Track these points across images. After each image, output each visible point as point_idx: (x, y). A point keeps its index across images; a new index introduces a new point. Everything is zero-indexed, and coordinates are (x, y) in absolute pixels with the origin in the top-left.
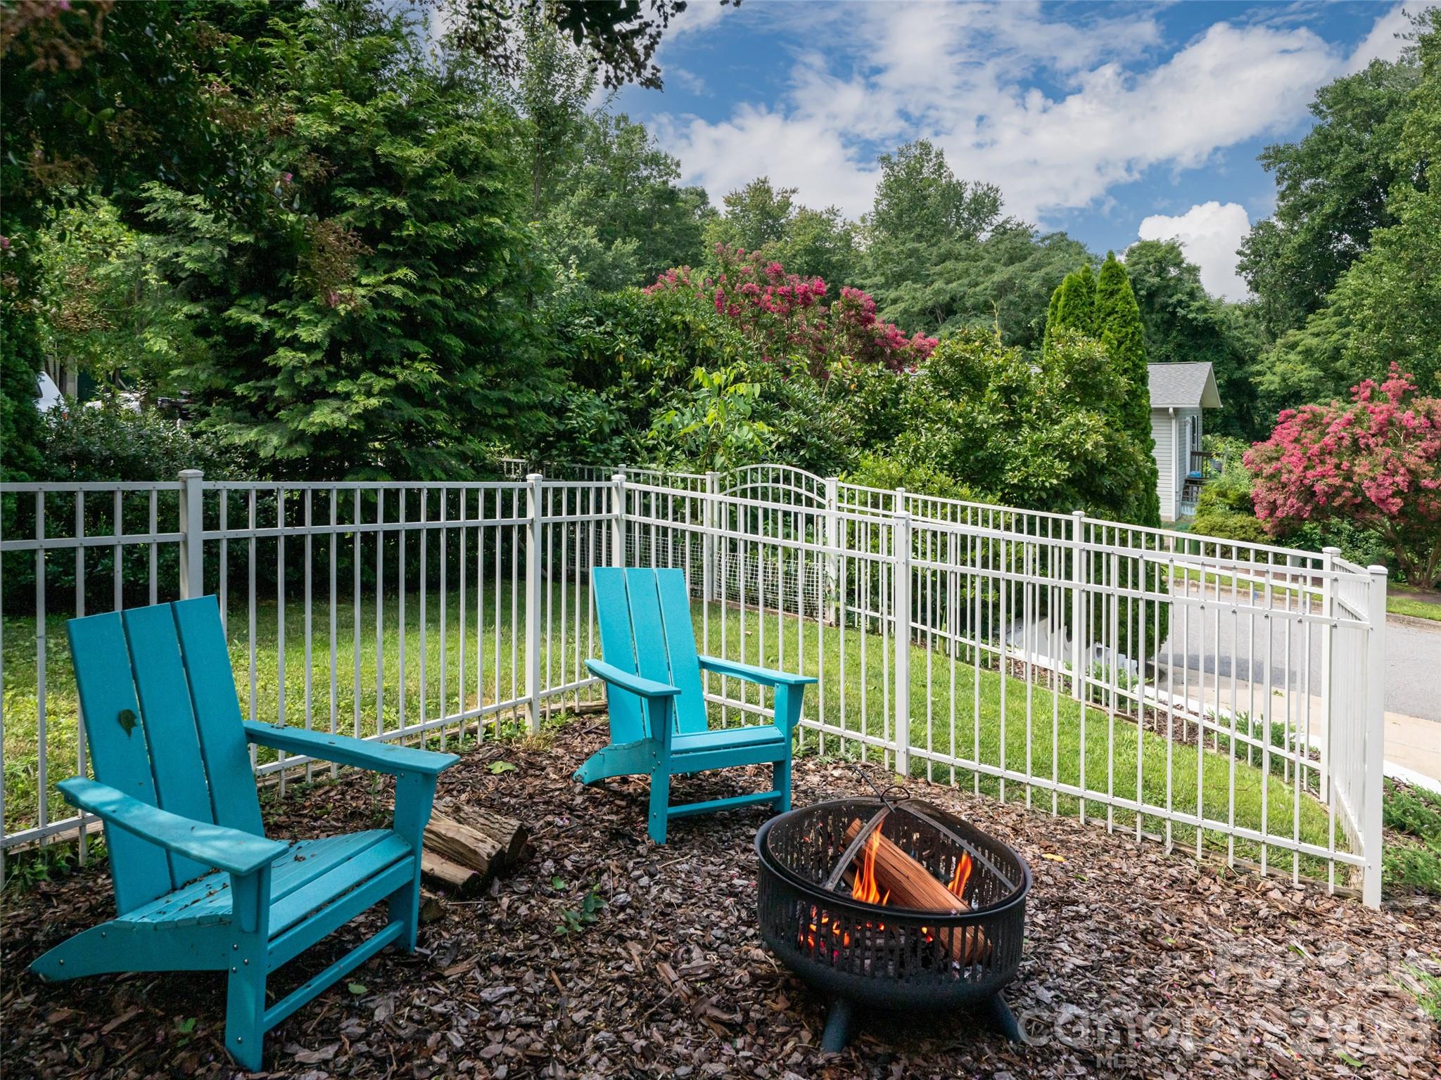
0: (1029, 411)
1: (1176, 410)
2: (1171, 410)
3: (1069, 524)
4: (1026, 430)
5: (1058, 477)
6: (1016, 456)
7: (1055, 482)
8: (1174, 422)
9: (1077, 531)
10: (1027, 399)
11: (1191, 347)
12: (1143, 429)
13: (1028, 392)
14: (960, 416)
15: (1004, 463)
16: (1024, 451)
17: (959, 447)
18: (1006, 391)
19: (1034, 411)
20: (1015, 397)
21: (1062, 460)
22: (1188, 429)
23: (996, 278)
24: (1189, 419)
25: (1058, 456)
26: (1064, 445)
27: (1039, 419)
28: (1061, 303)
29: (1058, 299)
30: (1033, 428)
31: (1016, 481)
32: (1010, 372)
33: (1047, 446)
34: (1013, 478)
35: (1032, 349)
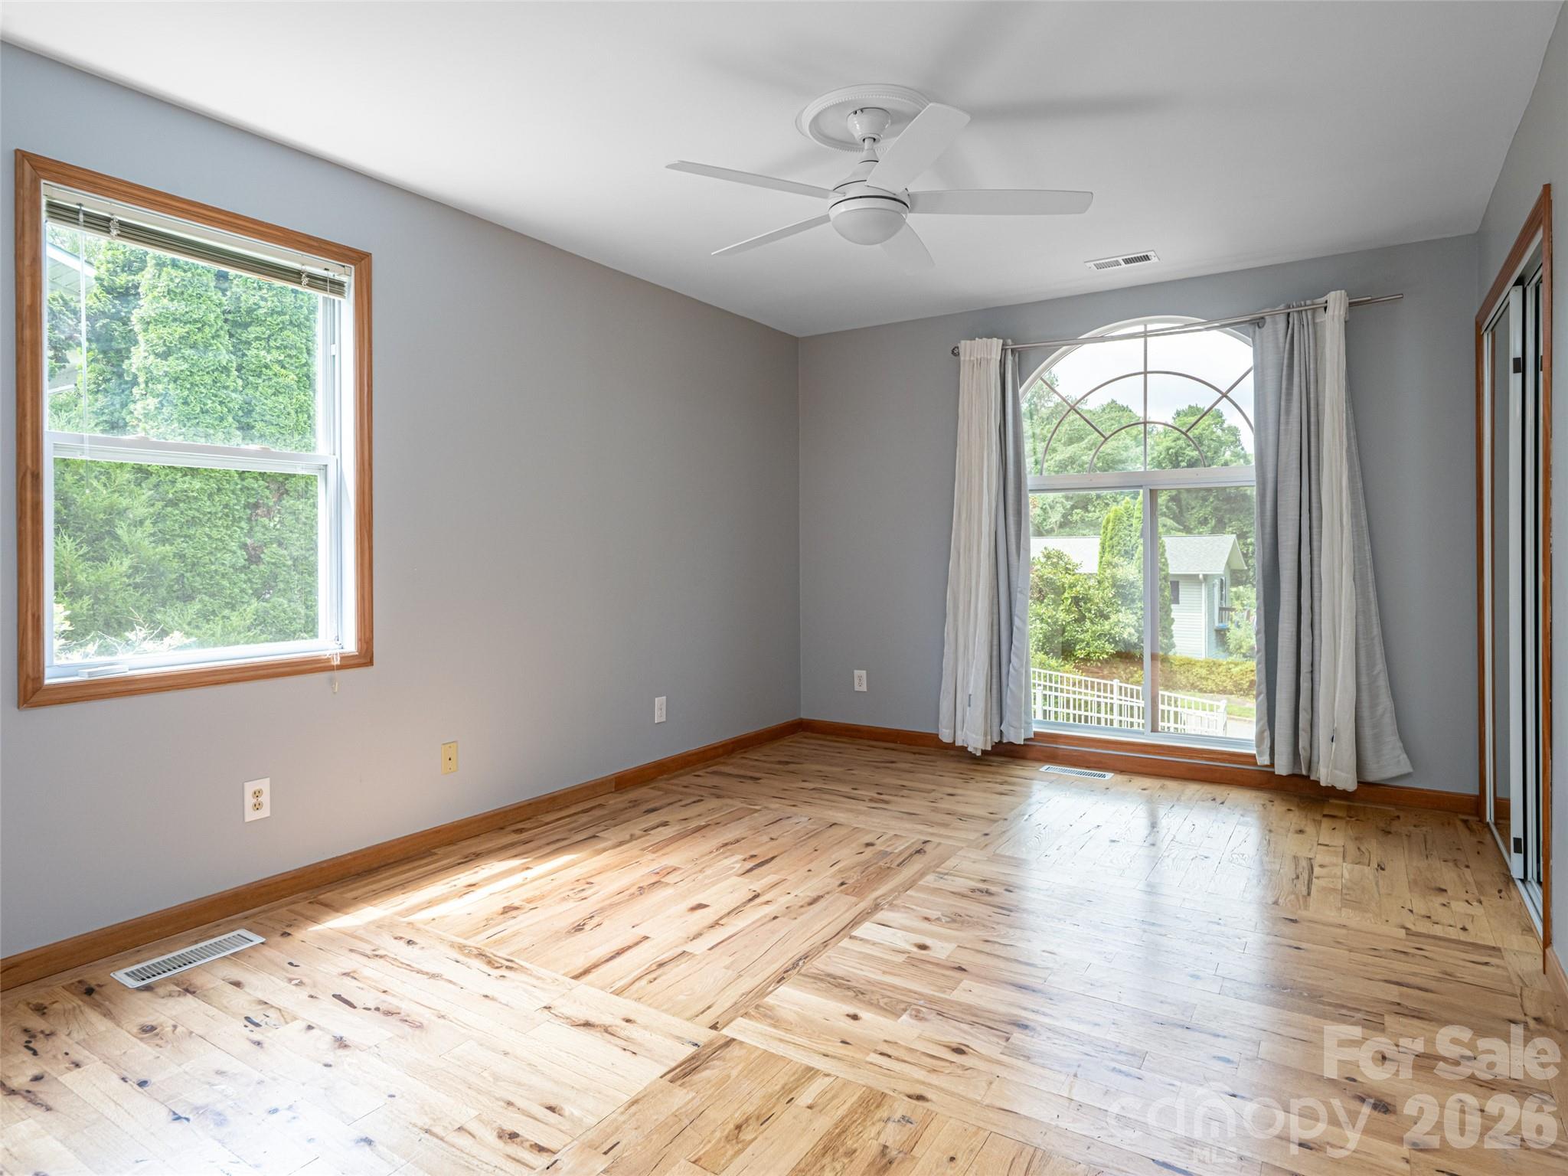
0: (1090, 612)
1: (1206, 577)
2: (1201, 577)
3: (1112, 686)
4: (1088, 623)
5: (1107, 653)
6: (1083, 641)
7: (1106, 656)
8: (1203, 585)
9: (1116, 690)
10: (1089, 605)
11: (1226, 510)
12: (1166, 612)
13: (1090, 600)
14: (1049, 617)
15: (1075, 644)
16: (1087, 636)
17: (1048, 634)
18: (1076, 600)
19: (1093, 612)
20: (1082, 604)
21: (1110, 643)
22: (1217, 589)
23: (1058, 457)
24: (1217, 582)
25: (1108, 640)
26: (1110, 634)
27: (1096, 617)
28: (1110, 527)
29: (1108, 522)
30: (1092, 622)
31: (1082, 656)
32: (1078, 588)
33: (1100, 635)
34: (1081, 654)
35: (1089, 512)
